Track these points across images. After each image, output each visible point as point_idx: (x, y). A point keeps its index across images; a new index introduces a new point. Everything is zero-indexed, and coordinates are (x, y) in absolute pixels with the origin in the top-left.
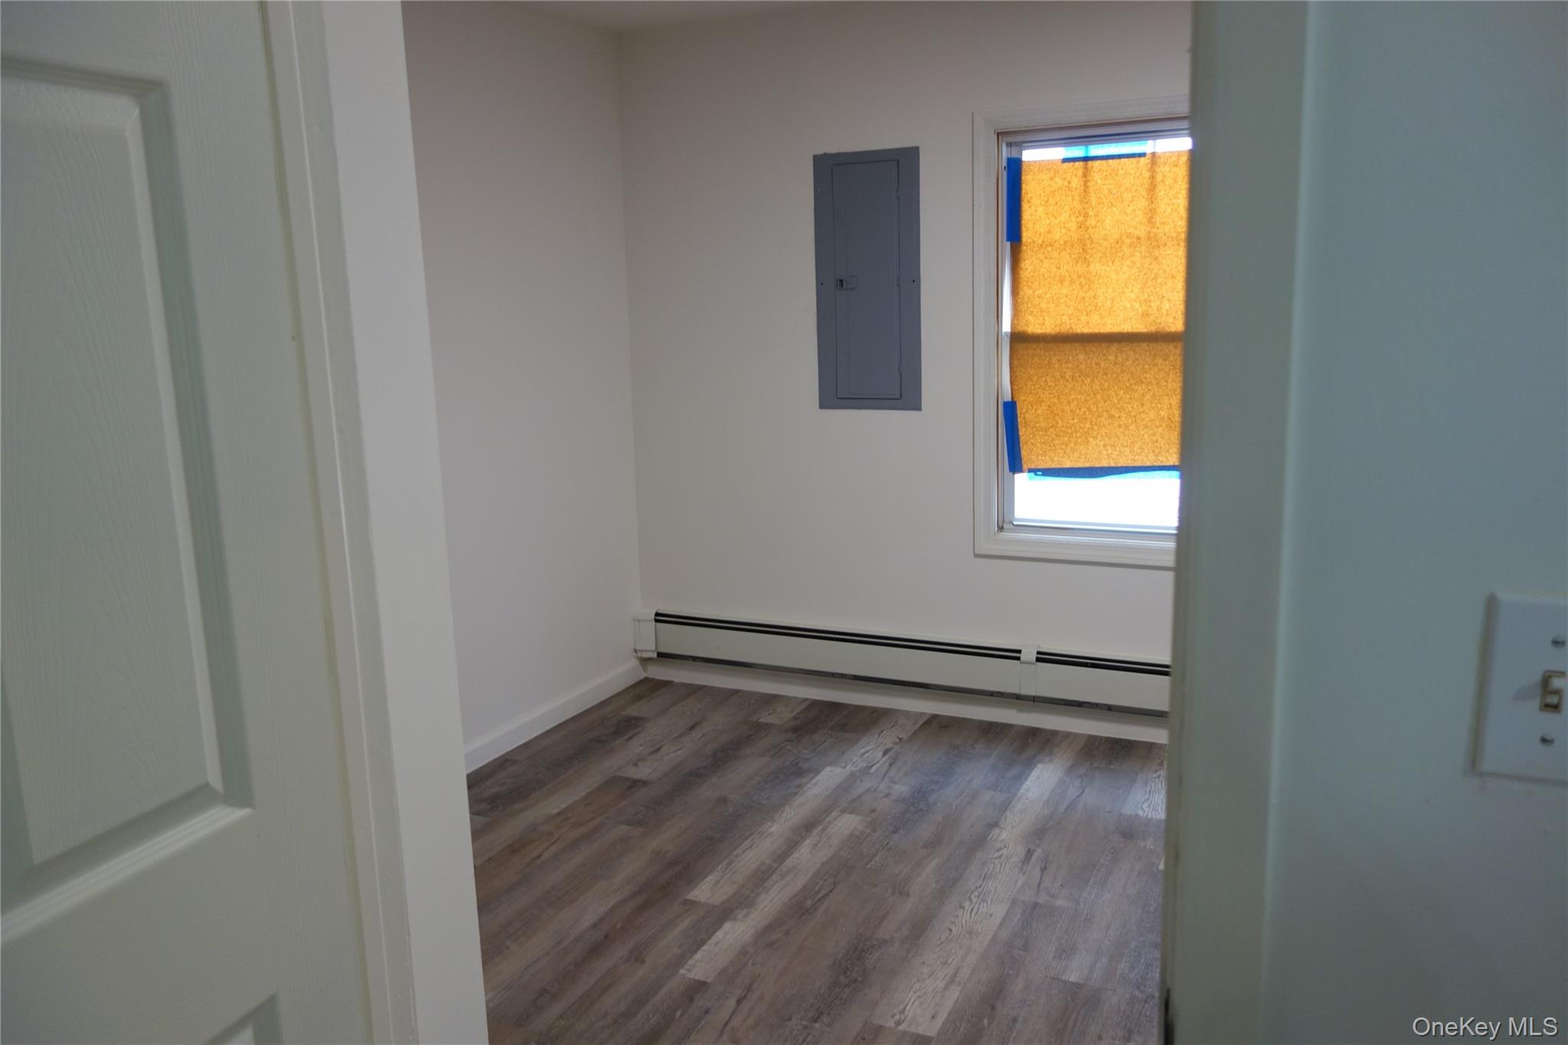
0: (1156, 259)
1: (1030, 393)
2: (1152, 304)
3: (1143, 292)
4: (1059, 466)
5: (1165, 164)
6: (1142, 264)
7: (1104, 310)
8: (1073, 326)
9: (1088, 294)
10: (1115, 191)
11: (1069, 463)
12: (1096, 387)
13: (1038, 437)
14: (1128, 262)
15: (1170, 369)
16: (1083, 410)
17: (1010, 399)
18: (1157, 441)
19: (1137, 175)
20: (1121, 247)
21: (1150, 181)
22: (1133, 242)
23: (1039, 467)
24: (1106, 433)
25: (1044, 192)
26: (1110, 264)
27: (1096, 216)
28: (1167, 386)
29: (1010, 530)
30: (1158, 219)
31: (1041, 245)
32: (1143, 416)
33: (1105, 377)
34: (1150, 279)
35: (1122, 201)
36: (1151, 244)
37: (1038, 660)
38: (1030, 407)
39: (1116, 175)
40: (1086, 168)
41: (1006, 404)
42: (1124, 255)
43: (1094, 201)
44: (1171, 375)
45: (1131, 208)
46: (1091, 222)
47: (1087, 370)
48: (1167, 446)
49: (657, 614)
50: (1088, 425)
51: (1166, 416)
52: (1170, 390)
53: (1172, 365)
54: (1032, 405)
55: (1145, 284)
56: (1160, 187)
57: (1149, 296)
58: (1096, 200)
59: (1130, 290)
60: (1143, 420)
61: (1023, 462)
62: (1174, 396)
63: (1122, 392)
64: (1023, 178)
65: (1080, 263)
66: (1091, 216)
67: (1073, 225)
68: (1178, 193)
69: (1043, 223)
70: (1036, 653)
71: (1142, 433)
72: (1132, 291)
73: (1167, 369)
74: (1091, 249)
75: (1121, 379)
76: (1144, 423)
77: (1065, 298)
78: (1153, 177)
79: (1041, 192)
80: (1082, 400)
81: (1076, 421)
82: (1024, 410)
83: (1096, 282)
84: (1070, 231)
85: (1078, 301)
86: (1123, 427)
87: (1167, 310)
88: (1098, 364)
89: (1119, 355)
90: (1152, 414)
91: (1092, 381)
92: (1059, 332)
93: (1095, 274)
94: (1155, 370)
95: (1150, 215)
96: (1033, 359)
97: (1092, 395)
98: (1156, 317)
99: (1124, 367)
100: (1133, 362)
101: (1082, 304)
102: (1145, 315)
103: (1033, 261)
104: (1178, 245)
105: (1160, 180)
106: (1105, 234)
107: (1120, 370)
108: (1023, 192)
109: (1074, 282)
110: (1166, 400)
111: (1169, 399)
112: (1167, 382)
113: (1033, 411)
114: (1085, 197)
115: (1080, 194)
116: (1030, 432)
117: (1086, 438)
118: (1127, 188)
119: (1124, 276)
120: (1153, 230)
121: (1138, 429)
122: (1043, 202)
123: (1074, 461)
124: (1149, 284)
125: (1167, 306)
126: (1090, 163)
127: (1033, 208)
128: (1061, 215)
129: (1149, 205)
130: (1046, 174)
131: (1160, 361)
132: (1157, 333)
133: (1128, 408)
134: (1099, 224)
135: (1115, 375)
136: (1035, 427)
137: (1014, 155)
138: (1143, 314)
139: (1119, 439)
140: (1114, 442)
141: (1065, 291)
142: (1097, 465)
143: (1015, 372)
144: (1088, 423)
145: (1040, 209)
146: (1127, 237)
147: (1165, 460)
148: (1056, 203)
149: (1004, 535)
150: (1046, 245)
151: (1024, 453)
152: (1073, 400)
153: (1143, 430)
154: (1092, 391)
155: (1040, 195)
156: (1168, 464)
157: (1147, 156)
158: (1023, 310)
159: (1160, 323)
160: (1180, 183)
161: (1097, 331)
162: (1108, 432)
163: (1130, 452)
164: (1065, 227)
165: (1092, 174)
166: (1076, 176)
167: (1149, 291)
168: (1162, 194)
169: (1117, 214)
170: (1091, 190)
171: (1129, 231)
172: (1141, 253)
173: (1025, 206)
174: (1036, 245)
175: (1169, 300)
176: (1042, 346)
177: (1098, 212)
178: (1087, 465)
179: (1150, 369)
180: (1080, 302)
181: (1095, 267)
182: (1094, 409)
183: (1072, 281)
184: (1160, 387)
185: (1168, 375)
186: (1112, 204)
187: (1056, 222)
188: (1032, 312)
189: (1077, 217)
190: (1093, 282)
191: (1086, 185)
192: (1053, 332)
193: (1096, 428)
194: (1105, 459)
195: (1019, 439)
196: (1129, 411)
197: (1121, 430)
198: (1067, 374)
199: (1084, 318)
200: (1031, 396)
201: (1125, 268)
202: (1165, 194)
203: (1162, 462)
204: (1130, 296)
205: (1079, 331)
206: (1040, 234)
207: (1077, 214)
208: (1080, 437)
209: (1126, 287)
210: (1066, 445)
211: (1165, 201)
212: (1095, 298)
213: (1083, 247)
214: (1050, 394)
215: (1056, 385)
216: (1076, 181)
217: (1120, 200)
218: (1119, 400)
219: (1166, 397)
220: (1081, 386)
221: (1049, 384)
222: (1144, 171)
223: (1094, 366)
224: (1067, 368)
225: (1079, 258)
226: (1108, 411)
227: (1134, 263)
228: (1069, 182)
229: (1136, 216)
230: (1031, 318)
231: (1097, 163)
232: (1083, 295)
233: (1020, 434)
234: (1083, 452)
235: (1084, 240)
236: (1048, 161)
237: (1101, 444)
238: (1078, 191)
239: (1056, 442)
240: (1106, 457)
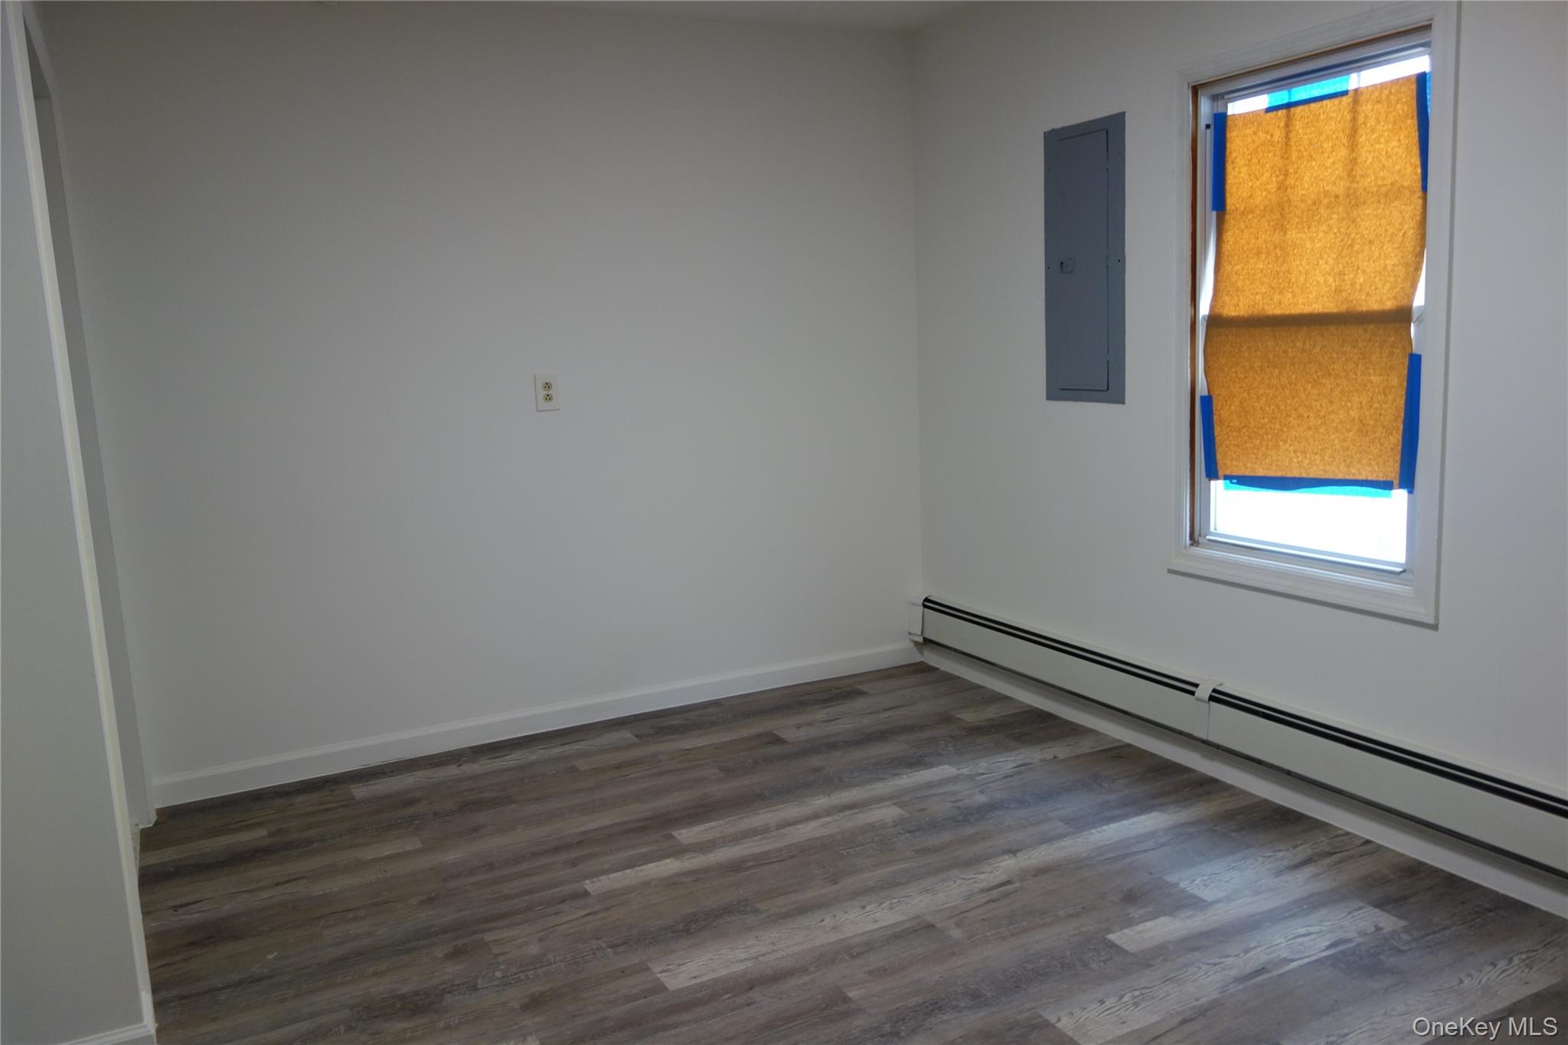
0: (1354, 221)
1: (1223, 386)
2: (1346, 277)
3: (1338, 263)
4: (1252, 474)
5: (1368, 102)
6: (1339, 229)
7: (1297, 286)
8: (1266, 308)
9: (1283, 269)
10: (1316, 141)
11: (1261, 470)
12: (1284, 380)
13: (1231, 438)
14: (1324, 228)
15: (1359, 358)
16: (1272, 407)
17: (1207, 394)
18: (1348, 449)
19: (1339, 118)
20: (1317, 209)
21: (1352, 124)
22: (1331, 202)
23: (1234, 474)
24: (1295, 437)
25: (1248, 149)
26: (1306, 231)
27: (1295, 173)
28: (1356, 380)
29: (1205, 546)
30: (1358, 172)
31: (1243, 212)
32: (1332, 417)
33: (1292, 367)
34: (1346, 246)
35: (1322, 152)
36: (1350, 202)
37: (1212, 698)
38: (1224, 403)
39: (1318, 121)
40: (1288, 116)
41: (1203, 398)
42: (1320, 218)
43: (1294, 156)
44: (1360, 366)
45: (1331, 160)
46: (1291, 181)
47: (1276, 358)
48: (1358, 455)
49: (926, 600)
50: (1278, 426)
51: (1357, 418)
52: (1360, 384)
53: (1360, 354)
54: (1226, 401)
55: (1341, 253)
56: (1361, 131)
57: (1344, 267)
58: (1297, 153)
59: (1324, 261)
60: (1333, 421)
61: (1218, 467)
62: (1364, 392)
63: (1309, 387)
64: (1228, 136)
65: (1277, 231)
66: (1291, 174)
67: (1273, 187)
68: (1381, 136)
69: (1246, 186)
70: (1211, 690)
71: (1332, 437)
72: (1327, 263)
73: (1356, 358)
74: (1290, 213)
75: (1308, 370)
76: (1334, 425)
77: (1260, 275)
78: (1354, 119)
79: (1245, 149)
80: (1271, 395)
81: (1266, 420)
82: (1219, 407)
83: (1291, 253)
84: (1269, 193)
85: (1272, 278)
86: (1313, 430)
87: (1361, 285)
88: (1286, 352)
89: (1307, 342)
90: (1342, 414)
91: (1280, 373)
92: (1252, 315)
93: (1290, 243)
94: (1344, 359)
95: (1350, 167)
96: (1224, 347)
97: (1281, 390)
98: (1349, 294)
99: (1311, 357)
100: (1321, 350)
101: (1276, 280)
102: (1338, 291)
103: (1235, 232)
104: (1379, 202)
105: (1362, 121)
106: (1303, 195)
107: (1307, 358)
108: (1228, 151)
109: (1270, 254)
110: (1356, 399)
111: (1359, 397)
112: (1356, 375)
113: (1228, 407)
114: (1286, 152)
115: (1282, 149)
116: (1225, 432)
117: (1277, 441)
118: (1328, 136)
119: (1319, 245)
120: (1353, 185)
121: (1328, 433)
122: (1247, 162)
123: (1267, 469)
124: (1345, 252)
125: (1362, 280)
126: (1292, 109)
127: (1237, 169)
128: (1262, 175)
129: (1349, 155)
130: (1249, 128)
131: (1349, 348)
132: (1347, 313)
133: (1316, 406)
134: (1298, 183)
135: (1302, 366)
136: (1229, 426)
137: (1221, 110)
138: (1335, 291)
139: (1309, 444)
140: (1305, 447)
141: (1260, 266)
142: (1289, 475)
143: (1208, 362)
144: (1278, 424)
145: (1244, 169)
146: (1325, 196)
147: (1357, 472)
148: (1259, 161)
149: (1196, 550)
150: (1248, 212)
151: (1219, 457)
152: (1262, 395)
153: (1334, 434)
154: (1281, 385)
155: (1244, 153)
156: (1361, 478)
157: (1350, 94)
158: (1221, 289)
159: (1352, 301)
160: (1382, 124)
161: (1287, 312)
162: (1297, 435)
163: (1321, 460)
164: (1265, 190)
165: (1294, 123)
166: (1279, 127)
167: (1344, 261)
168: (1363, 139)
169: (1316, 168)
170: (1292, 143)
171: (1327, 188)
172: (1338, 214)
173: (1229, 168)
174: (1238, 213)
175: (1364, 272)
176: (1234, 332)
177: (1298, 168)
178: (1279, 474)
179: (1338, 358)
180: (1274, 278)
181: (1292, 235)
182: (1283, 407)
183: (1268, 254)
184: (1349, 380)
185: (1357, 365)
186: (1312, 157)
187: (1258, 183)
188: (1229, 291)
189: (1277, 176)
190: (1288, 254)
191: (1288, 138)
192: (1246, 315)
193: (1285, 429)
194: (1296, 468)
195: (1214, 439)
196: (1317, 410)
197: (1310, 433)
198: (1256, 364)
199: (1277, 298)
200: (1223, 390)
201: (1321, 235)
202: (1366, 139)
203: (1354, 475)
204: (1325, 268)
205: (1271, 313)
206: (1243, 200)
207: (1278, 173)
208: (1271, 440)
209: (1320, 258)
210: (1258, 449)
211: (1366, 148)
212: (1289, 272)
213: (1280, 212)
214: (1240, 387)
215: (1246, 377)
216: (1278, 133)
217: (1320, 151)
218: (1307, 396)
219: (1355, 394)
220: (1269, 379)
221: (1240, 375)
222: (1345, 113)
223: (1282, 354)
224: (1256, 357)
225: (1277, 224)
226: (1296, 410)
227: (1330, 227)
228: (1272, 136)
229: (1335, 169)
230: (1227, 298)
231: (1299, 109)
232: (1278, 269)
233: (1216, 434)
234: (1274, 458)
235: (1283, 203)
236: (1253, 112)
237: (1292, 449)
238: (1280, 145)
239: (1249, 445)
240: (1297, 465)
